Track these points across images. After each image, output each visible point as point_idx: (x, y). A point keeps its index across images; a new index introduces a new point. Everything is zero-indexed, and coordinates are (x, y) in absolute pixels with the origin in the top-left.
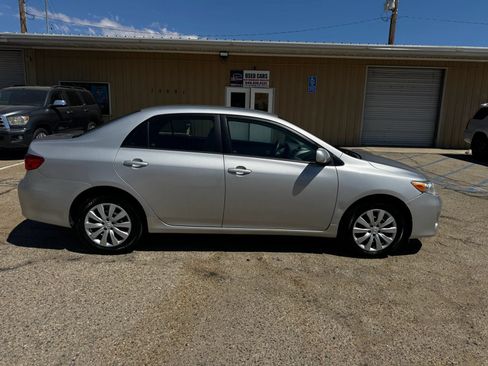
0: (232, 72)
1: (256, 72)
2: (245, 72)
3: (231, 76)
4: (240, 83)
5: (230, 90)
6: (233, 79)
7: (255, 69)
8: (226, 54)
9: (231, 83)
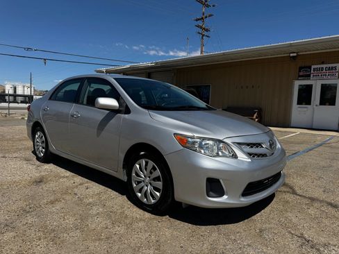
0: (300, 68)
1: (324, 66)
2: (313, 67)
3: (300, 71)
4: (308, 77)
5: (297, 84)
6: (301, 74)
7: (323, 63)
8: (295, 54)
9: (300, 77)
